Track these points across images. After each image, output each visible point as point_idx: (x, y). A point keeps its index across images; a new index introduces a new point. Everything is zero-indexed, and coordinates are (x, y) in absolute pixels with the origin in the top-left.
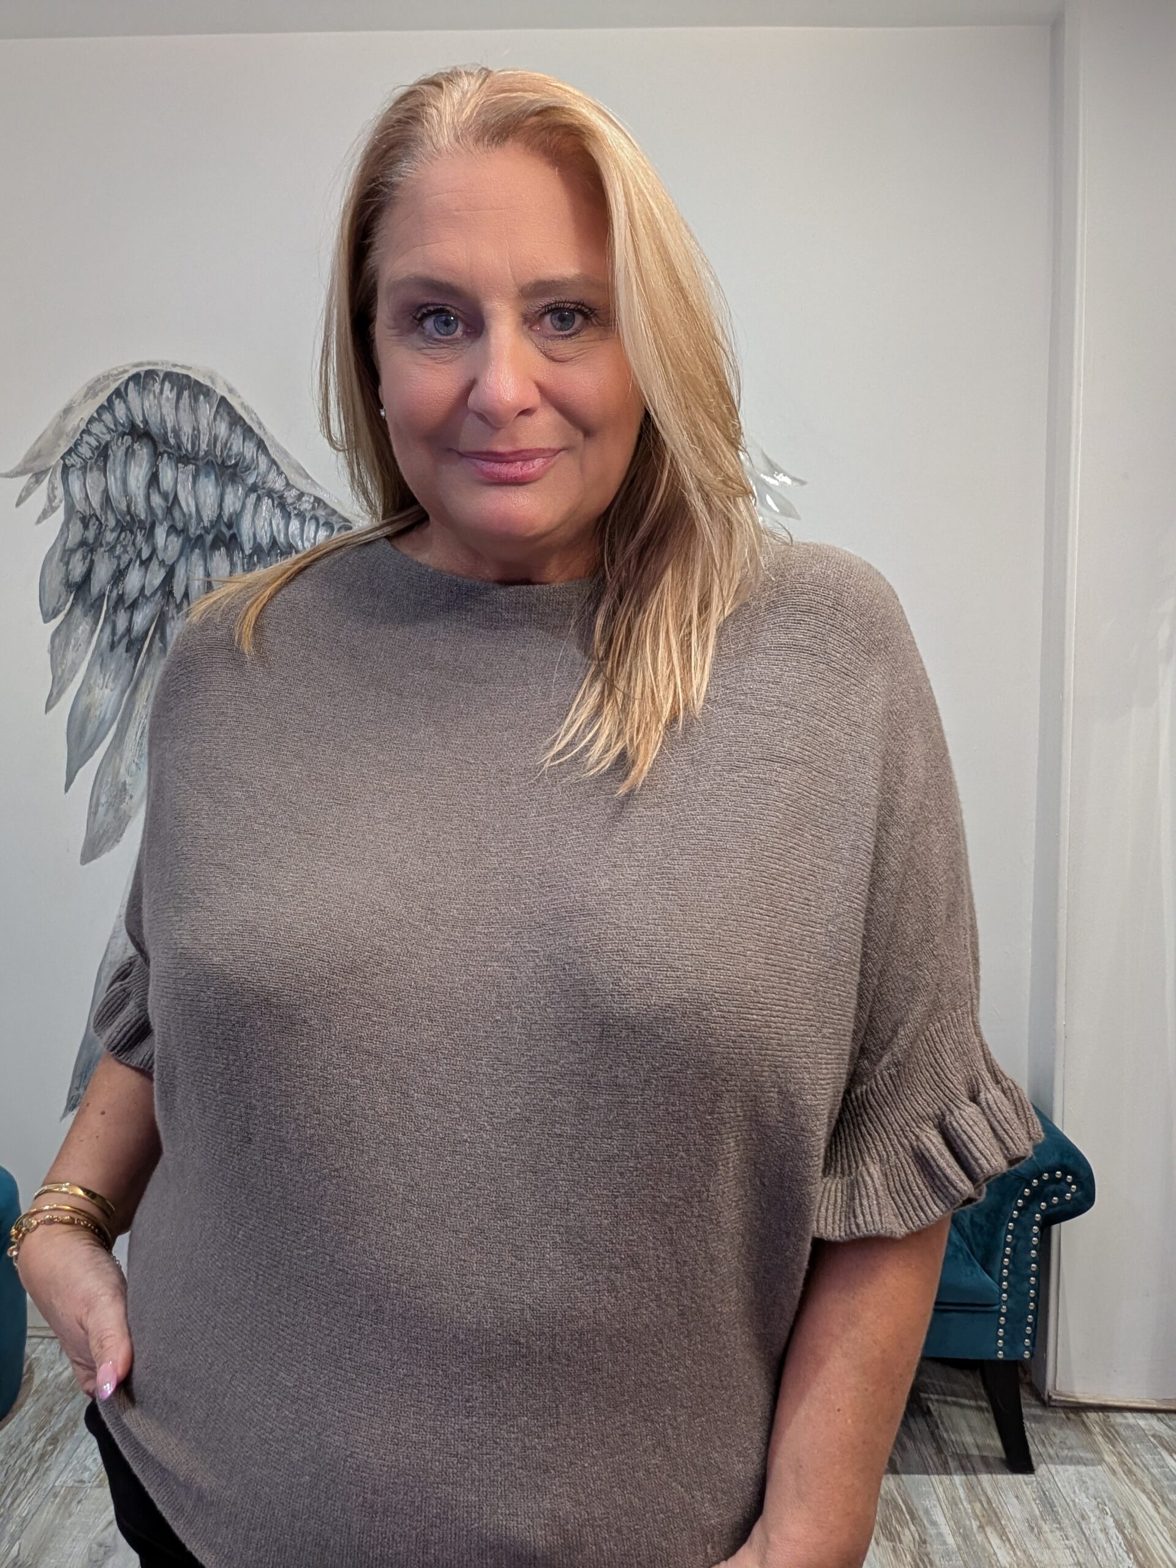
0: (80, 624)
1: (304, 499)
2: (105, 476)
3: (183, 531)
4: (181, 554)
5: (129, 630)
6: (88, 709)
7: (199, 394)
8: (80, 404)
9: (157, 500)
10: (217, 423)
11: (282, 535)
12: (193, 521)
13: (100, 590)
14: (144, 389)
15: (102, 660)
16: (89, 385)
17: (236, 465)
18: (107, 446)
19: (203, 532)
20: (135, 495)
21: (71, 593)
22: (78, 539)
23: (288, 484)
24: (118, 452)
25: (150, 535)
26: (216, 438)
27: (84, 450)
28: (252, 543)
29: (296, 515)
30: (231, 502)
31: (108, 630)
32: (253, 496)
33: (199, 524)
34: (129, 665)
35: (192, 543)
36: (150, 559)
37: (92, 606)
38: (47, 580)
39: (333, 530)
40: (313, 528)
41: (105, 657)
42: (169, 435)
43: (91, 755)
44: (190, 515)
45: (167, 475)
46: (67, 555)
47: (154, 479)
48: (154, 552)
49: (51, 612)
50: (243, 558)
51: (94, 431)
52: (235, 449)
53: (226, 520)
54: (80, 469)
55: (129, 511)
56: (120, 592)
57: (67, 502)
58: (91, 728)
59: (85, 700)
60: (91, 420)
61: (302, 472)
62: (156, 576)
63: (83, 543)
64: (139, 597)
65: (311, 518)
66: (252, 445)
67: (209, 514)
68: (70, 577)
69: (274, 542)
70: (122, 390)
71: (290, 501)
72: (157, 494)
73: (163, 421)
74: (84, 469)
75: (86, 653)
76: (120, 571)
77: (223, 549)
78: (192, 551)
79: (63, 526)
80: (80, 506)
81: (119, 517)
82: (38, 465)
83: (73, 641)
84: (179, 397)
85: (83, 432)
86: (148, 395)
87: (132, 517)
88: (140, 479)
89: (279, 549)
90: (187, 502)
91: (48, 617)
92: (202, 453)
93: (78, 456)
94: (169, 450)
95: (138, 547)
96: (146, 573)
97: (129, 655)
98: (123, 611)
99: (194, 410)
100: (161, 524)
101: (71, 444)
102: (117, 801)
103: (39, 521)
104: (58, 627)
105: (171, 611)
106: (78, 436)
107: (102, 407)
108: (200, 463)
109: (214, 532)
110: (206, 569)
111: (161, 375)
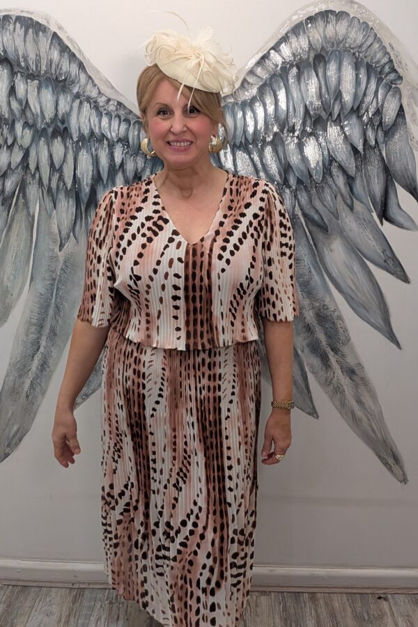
1: (111, 103)
3: (33, 126)
4: (32, 141)
5: (3, 190)
7: (39, 31)
9: (15, 105)
10: (52, 50)
11: (97, 128)
12: (39, 120)
14: (3, 28)
17: (65, 80)
19: (46, 126)
20: (1, 101)
23: (100, 93)
25: (12, 128)
26: (51, 61)
28: (78, 133)
29: (106, 114)
30: (63, 106)
32: (78, 101)
33: (43, 121)
34: (5, 214)
35: (39, 134)
36: (13, 144)
39: (130, 124)
40: (117, 122)
42: (21, 60)
44: (37, 115)
45: (21, 88)
47: (12, 91)
48: (15, 140)
50: (73, 144)
52: (64, 69)
53: (60, 118)
61: (109, 84)
62: (17, 157)
64: (7, 169)
65: (116, 116)
66: (75, 66)
67: (49, 114)
69: (92, 133)
71: (101, 104)
72: (15, 101)
73: (16, 50)
77: (59, 138)
78: (40, 139)
84: (26, 33)
86: (6, 33)
88: (4, 90)
89: (96, 137)
90: (34, 106)
92: (43, 72)
94: (21, 70)
95: (5, 137)
96: (11, 153)
97: (4, 207)
99: (36, 42)
100: (19, 121)
105: (29, 179)
108: (42, 79)
109: (53, 126)
110: (49, 151)
111: (14, 18)
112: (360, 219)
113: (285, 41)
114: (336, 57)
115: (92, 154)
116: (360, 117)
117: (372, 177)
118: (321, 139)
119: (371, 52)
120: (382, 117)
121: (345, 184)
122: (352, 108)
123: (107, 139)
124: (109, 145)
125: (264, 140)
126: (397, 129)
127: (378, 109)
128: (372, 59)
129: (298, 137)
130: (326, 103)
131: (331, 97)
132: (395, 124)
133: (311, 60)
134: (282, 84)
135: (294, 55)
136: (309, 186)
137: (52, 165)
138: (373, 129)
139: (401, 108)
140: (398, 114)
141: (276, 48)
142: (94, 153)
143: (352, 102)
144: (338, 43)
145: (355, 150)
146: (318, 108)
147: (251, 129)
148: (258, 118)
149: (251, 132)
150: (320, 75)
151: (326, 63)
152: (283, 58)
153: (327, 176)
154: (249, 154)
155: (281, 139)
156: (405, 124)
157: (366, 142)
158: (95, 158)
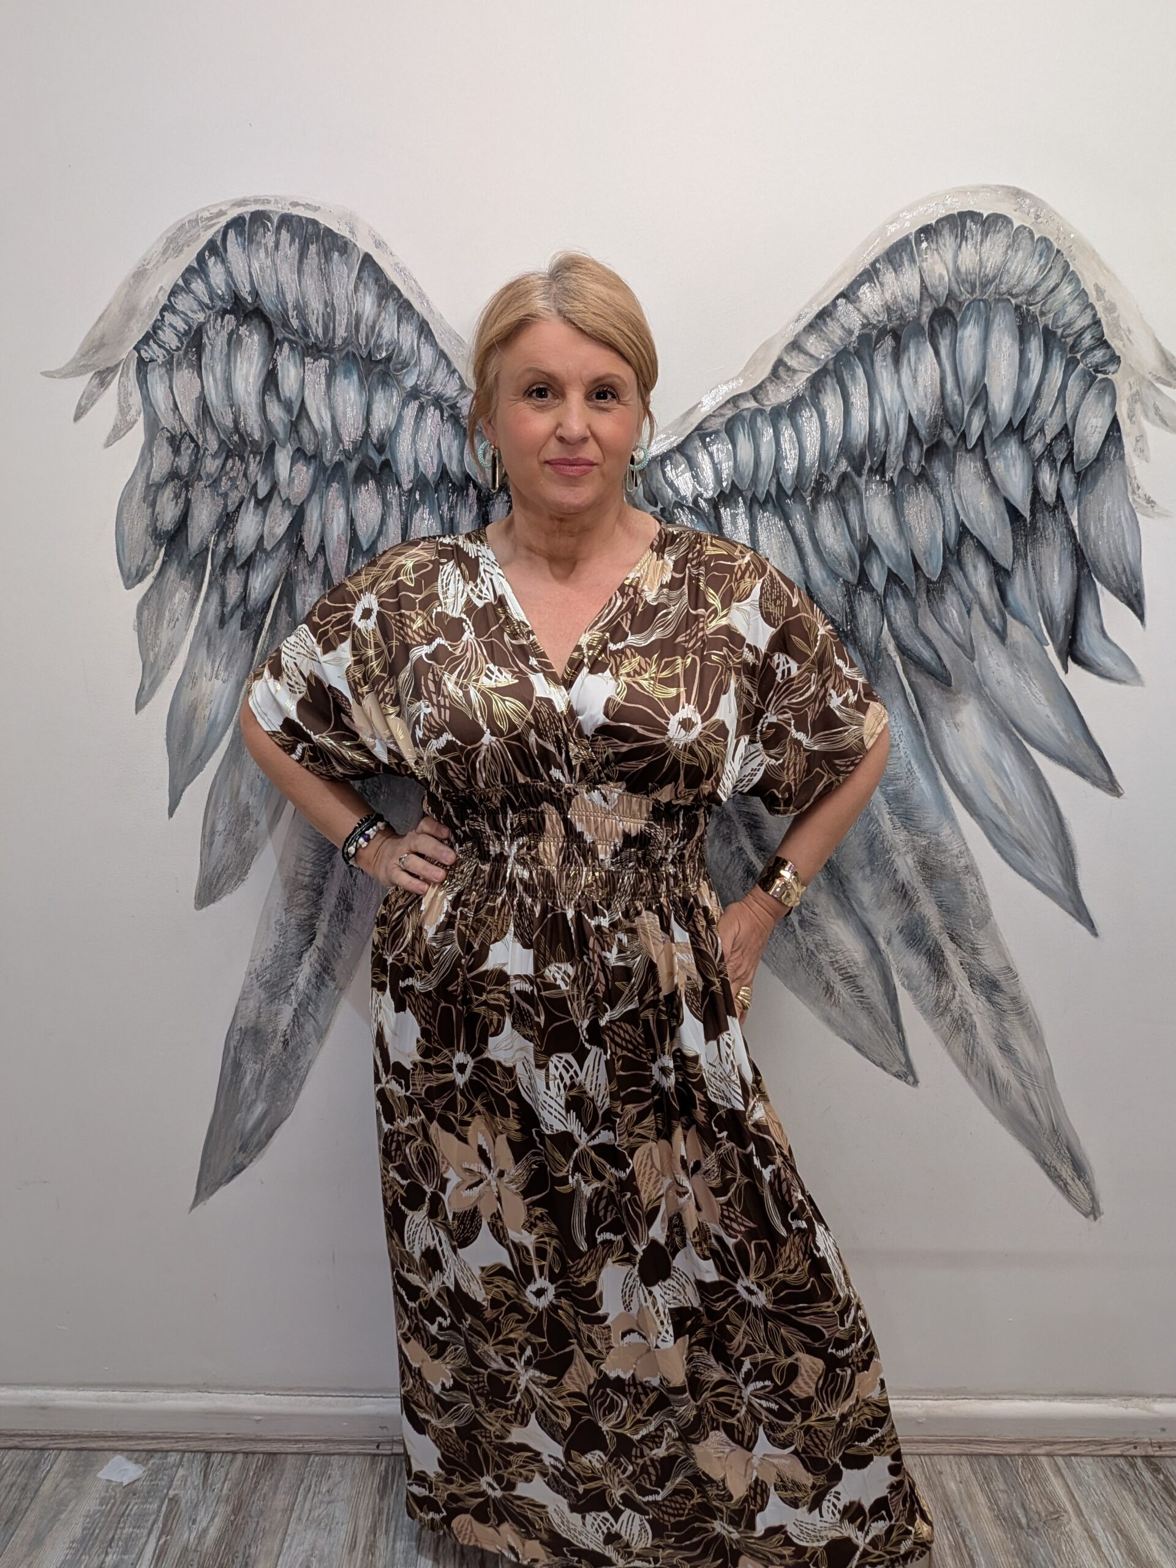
0: (177, 590)
2: (200, 376)
3: (314, 457)
4: (313, 490)
5: (244, 598)
6: (194, 708)
7: (331, 250)
8: (156, 267)
9: (276, 412)
10: (360, 294)
11: (455, 464)
12: (329, 444)
13: (202, 541)
14: (251, 241)
15: (209, 640)
16: (169, 234)
17: (389, 359)
18: (200, 331)
19: (343, 458)
20: (244, 403)
21: (161, 546)
22: (165, 468)
23: (463, 387)
24: (216, 339)
25: (268, 461)
26: (358, 319)
27: (169, 337)
28: (412, 474)
30: (381, 415)
31: (215, 598)
32: (414, 406)
33: (337, 447)
35: (327, 474)
36: (269, 497)
37: (191, 564)
38: (126, 528)
41: (213, 634)
42: (290, 313)
43: (201, 770)
44: (324, 433)
45: (289, 374)
46: (153, 491)
47: (271, 381)
48: (274, 487)
49: (134, 573)
50: (400, 496)
51: (180, 307)
52: (386, 335)
53: (375, 441)
54: (164, 364)
55: (236, 429)
56: (230, 545)
57: (147, 415)
58: (199, 732)
59: (188, 695)
60: (173, 293)
62: (279, 522)
63: (173, 475)
64: (255, 551)
66: (411, 329)
67: (351, 433)
68: (158, 524)
69: (444, 473)
70: (219, 243)
71: (466, 411)
72: (276, 403)
73: (280, 291)
74: (169, 365)
75: (187, 630)
76: (228, 515)
77: (371, 484)
78: (328, 485)
79: (143, 449)
80: (167, 420)
81: (222, 436)
82: (103, 360)
83: (167, 614)
84: (303, 253)
85: (164, 309)
86: (258, 250)
87: (241, 436)
88: (251, 380)
89: (451, 481)
90: (319, 414)
91: (131, 579)
92: (338, 342)
93: (160, 346)
94: (291, 337)
95: (253, 482)
96: (265, 517)
97: (245, 632)
98: (234, 571)
99: (325, 275)
100: (284, 447)
101: (148, 328)
102: (238, 829)
103: (108, 444)
104: (146, 595)
105: (302, 571)
106: (156, 315)
107: (190, 270)
108: (337, 356)
109: (358, 457)
110: (348, 511)
111: (276, 220)
112: (1019, 659)
113: (871, 280)
114: (979, 312)
115: (442, 517)
116: (1024, 443)
117: (1047, 570)
118: (943, 490)
119: (1055, 302)
120: (1072, 443)
121: (990, 584)
122: (1010, 423)
123: (476, 486)
124: (479, 499)
125: (818, 491)
126: (1104, 470)
127: (1066, 425)
128: (1055, 320)
129: (891, 483)
130: (955, 413)
131: (966, 400)
132: (1100, 458)
133: (925, 319)
134: (860, 372)
135: (888, 309)
136: (913, 587)
137: (354, 541)
138: (1053, 467)
139: (1115, 425)
140: (1107, 436)
141: (848, 294)
142: (446, 514)
143: (1011, 408)
144: (984, 286)
145: (1013, 513)
146: (936, 422)
147: (790, 466)
148: (808, 444)
149: (790, 472)
150: (943, 352)
151: (956, 328)
152: (865, 316)
153: (953, 568)
154: (786, 517)
155: (856, 487)
156: (1122, 458)
157: (1036, 493)
158: (447, 526)
